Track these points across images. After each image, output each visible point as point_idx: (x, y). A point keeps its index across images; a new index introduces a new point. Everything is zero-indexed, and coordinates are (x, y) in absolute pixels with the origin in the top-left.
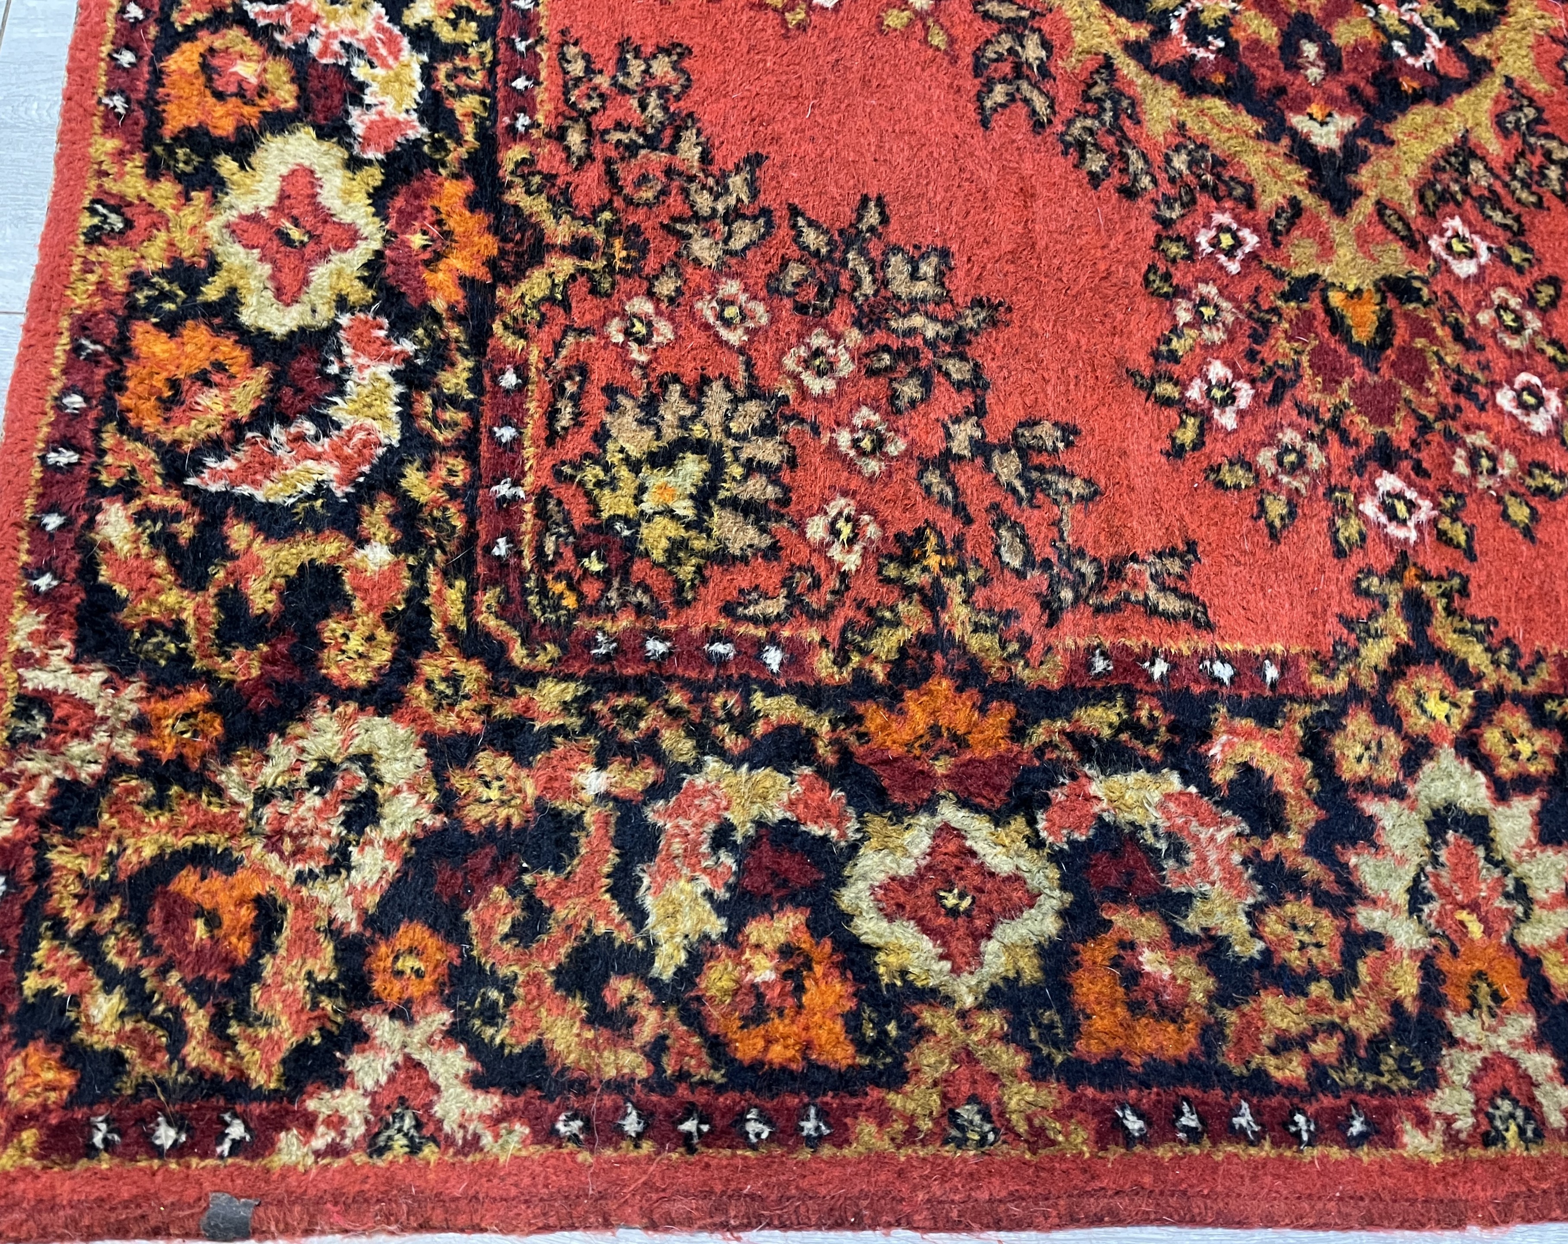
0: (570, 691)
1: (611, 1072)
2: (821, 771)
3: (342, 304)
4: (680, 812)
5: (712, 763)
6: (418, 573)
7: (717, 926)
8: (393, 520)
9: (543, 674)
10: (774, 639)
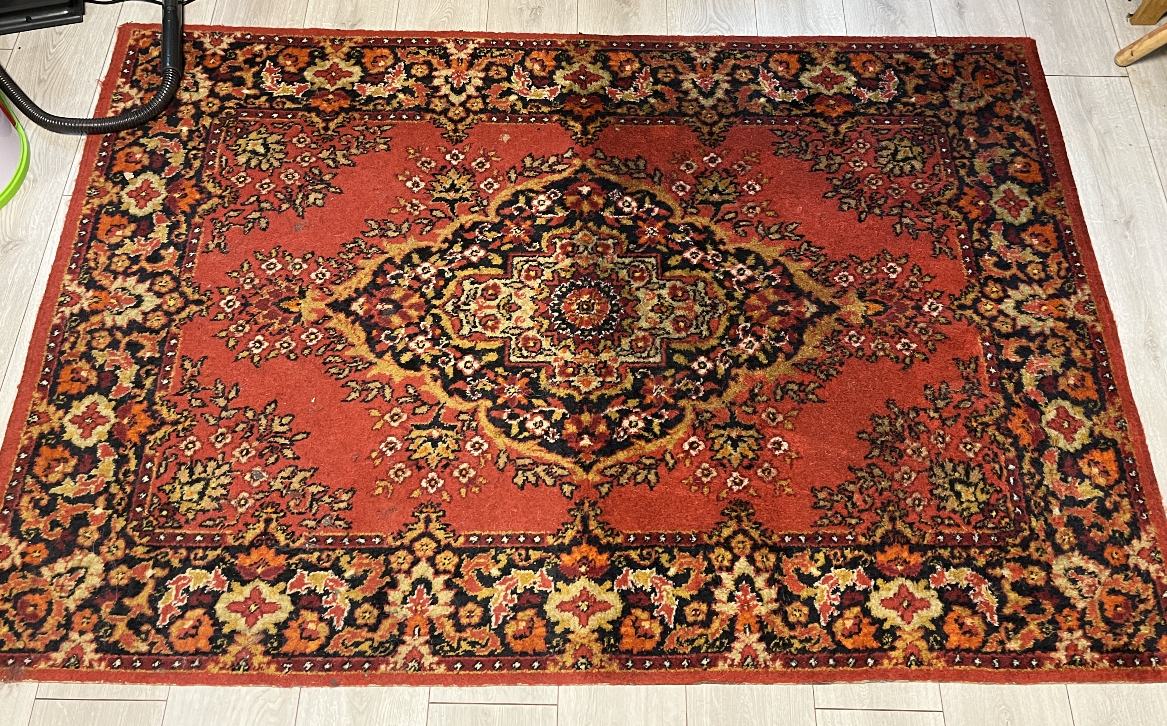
0: (1033, 519)
1: (1129, 507)
2: (1041, 456)
3: (927, 588)
4: (1060, 491)
5: (1045, 483)
6: (1008, 561)
7: (1087, 481)
8: (994, 568)
9: (1030, 527)
10: (1007, 467)
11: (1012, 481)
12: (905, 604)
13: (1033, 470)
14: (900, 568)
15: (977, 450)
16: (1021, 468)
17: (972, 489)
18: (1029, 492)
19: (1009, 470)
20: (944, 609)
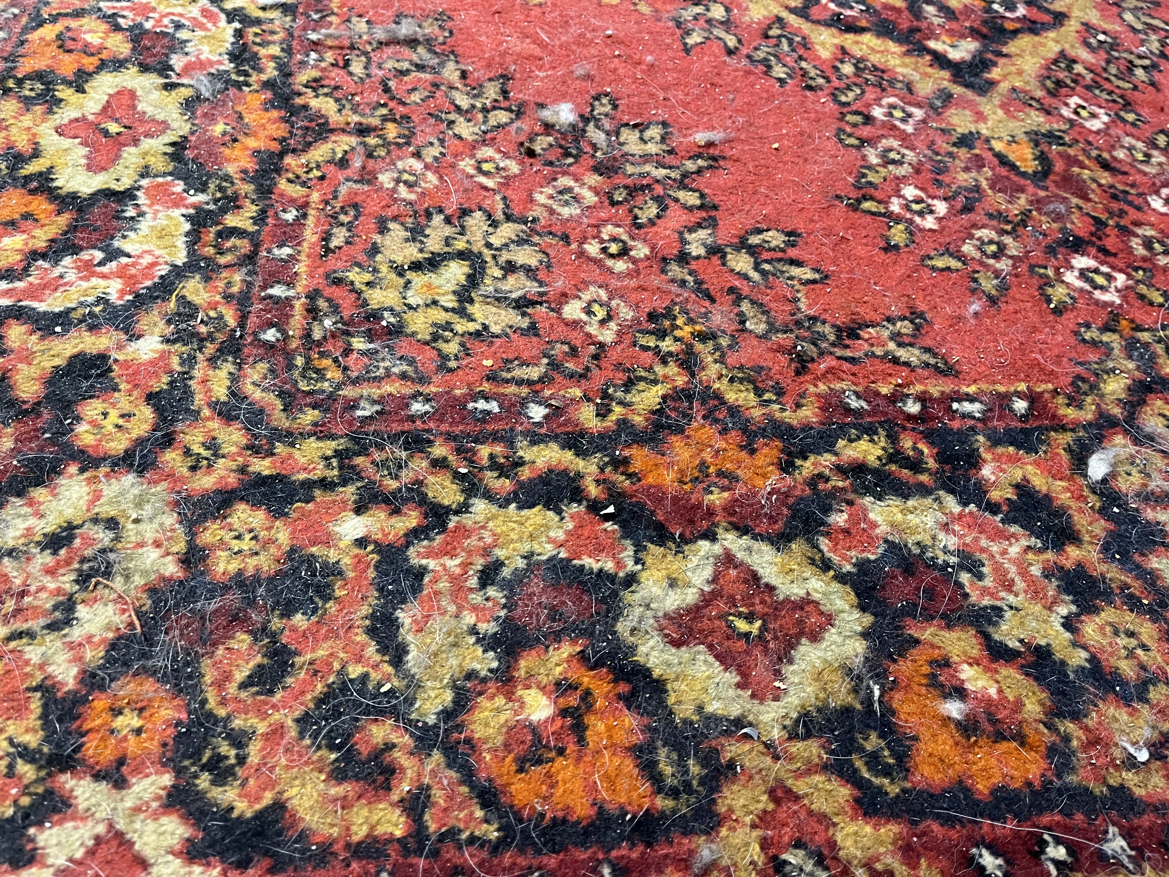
0: (331, 447)
1: (359, 833)
2: (592, 508)
3: (145, 172)
5: (480, 505)
6: (186, 359)
7: (485, 662)
8: (169, 319)
10: (536, 397)
11: (481, 405)
12: (114, 128)
13: (525, 474)
14: (219, 128)
15: (593, 329)
16: (535, 439)
17: (449, 301)
18: (439, 450)
19: (523, 403)
20: (74, 196)
